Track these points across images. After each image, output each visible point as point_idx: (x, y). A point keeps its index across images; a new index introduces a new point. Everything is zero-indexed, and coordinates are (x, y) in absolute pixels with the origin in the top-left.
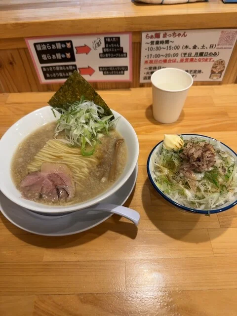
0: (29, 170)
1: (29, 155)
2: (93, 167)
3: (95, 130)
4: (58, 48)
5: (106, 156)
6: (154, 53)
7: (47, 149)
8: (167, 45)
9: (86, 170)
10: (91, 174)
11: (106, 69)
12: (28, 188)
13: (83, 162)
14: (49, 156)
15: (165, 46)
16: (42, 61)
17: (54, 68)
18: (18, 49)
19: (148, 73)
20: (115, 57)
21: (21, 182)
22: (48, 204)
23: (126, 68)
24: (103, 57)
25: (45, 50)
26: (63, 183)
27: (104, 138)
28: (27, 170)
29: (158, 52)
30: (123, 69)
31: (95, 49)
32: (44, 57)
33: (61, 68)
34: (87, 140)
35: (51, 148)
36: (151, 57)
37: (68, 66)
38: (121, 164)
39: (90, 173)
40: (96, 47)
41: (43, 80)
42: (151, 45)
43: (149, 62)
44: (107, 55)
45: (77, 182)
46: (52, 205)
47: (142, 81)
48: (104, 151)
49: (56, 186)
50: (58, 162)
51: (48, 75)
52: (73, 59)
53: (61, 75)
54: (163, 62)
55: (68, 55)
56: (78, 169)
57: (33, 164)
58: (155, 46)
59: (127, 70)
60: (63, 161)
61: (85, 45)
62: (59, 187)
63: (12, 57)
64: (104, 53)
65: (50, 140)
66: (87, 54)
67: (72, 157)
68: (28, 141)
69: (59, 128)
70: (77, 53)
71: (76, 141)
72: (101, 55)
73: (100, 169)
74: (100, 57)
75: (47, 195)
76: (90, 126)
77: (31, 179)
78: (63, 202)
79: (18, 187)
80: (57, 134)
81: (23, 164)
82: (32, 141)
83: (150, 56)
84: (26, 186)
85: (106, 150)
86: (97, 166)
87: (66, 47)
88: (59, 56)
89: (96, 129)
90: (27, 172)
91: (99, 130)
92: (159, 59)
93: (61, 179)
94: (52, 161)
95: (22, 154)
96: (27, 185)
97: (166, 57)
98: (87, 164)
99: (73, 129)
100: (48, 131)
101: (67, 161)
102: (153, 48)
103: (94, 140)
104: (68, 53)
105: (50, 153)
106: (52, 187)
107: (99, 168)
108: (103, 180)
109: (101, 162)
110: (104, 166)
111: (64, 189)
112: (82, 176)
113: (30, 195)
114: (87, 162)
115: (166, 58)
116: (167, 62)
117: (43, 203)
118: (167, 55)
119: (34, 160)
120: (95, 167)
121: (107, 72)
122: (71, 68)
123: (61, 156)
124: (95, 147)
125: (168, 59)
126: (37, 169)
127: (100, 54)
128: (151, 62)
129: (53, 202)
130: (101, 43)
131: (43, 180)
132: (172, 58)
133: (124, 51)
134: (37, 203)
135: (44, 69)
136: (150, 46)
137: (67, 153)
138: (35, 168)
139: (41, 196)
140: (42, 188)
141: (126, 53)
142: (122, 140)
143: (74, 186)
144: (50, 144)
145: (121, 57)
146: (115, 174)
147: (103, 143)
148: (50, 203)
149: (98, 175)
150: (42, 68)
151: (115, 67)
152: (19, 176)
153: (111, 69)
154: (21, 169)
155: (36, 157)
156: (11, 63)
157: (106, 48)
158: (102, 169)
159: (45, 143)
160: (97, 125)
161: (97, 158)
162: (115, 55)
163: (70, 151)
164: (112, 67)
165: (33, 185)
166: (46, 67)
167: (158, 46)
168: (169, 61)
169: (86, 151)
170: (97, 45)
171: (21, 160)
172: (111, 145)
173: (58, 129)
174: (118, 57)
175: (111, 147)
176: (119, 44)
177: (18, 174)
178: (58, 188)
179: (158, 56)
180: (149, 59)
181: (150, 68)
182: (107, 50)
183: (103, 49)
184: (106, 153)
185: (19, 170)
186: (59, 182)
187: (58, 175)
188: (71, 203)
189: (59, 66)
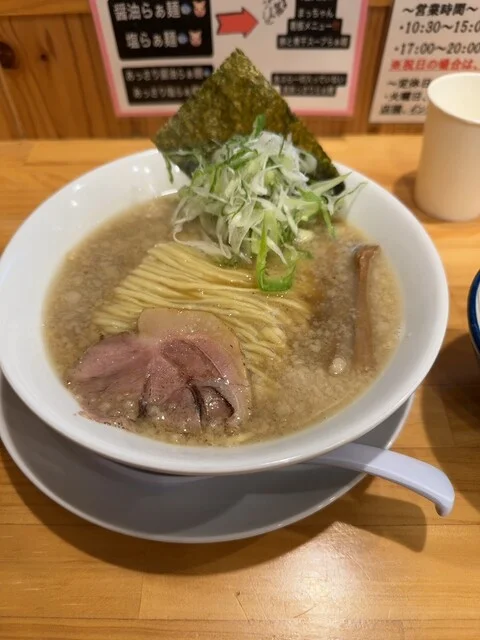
0: (100, 327)
1: (98, 284)
2: (298, 325)
3: (294, 218)
4: (170, 15)
5: (332, 293)
6: (421, 39)
7: (151, 269)
8: (458, 17)
9: (277, 334)
10: (296, 345)
11: (290, 79)
12: (100, 384)
13: (263, 310)
14: (160, 289)
15: (451, 19)
16: (125, 52)
17: (155, 72)
18: (65, 16)
19: (394, 96)
20: (317, 46)
21: (75, 364)
22: (169, 440)
23: (342, 78)
24: (286, 47)
25: (137, 20)
26: (212, 372)
27: (315, 244)
28: (93, 327)
29: (430, 38)
30: (334, 80)
31: (268, 22)
32: (133, 41)
33: (174, 74)
34: (272, 244)
35: (164, 267)
36: (410, 52)
37: (192, 68)
38: (386, 320)
39: (290, 343)
40: (271, 16)
41: (123, 106)
42: (417, 14)
43: (402, 64)
44: (297, 40)
45: (253, 369)
46: (181, 443)
47: (376, 116)
48: (324, 280)
49: (189, 380)
50: (190, 307)
51: (137, 93)
52: (206, 49)
53: (171, 92)
54: (438, 68)
55: (196, 37)
56: (251, 328)
57: (113, 309)
58: (425, 20)
59: (344, 83)
60: (203, 304)
61: (244, 10)
62: (200, 382)
63: (49, 40)
64: (291, 34)
65: (161, 245)
66: (245, 34)
67: (230, 294)
68: (95, 246)
69: (187, 210)
70: (219, 31)
71: (237, 250)
72: (283, 41)
73: (319, 332)
74: (280, 46)
75: (165, 409)
76: (280, 206)
77: (110, 357)
78: (217, 434)
79: (68, 380)
80: (178, 229)
81: (81, 310)
82: (106, 244)
83: (407, 48)
84: (94, 379)
85: (330, 277)
86: (310, 323)
87: (192, 13)
88: (171, 38)
89: (295, 213)
90: (95, 336)
91: (305, 218)
92: (428, 57)
93: (206, 360)
94: (170, 305)
95: (78, 281)
96: (96, 374)
97: (449, 52)
98: (277, 317)
99: (228, 211)
100: (151, 220)
101: (214, 306)
102: (421, 23)
103: (292, 248)
104: (195, 29)
105: (162, 279)
106: (178, 384)
107: (316, 328)
108: (339, 365)
109: (320, 311)
110: (330, 322)
111: (217, 392)
112: (267, 352)
113: (107, 406)
114: (276, 311)
115: (449, 56)
116: (450, 66)
117: (150, 436)
118: (454, 47)
119: (114, 299)
120: (304, 326)
121: (292, 89)
122: (198, 73)
123: (195, 290)
124: (295, 266)
125: (453, 57)
126: (125, 326)
127: (279, 37)
128: (408, 65)
129: (185, 434)
130: (285, 5)
131: (145, 359)
132: (463, 57)
133: (345, 30)
134: (133, 437)
135: (130, 75)
136: (412, 18)
137: (210, 282)
138: (119, 324)
139: (143, 412)
140: (145, 386)
141: (348, 37)
142: (376, 248)
143: (247, 383)
144: (160, 255)
145: (333, 47)
146: (371, 348)
147: (316, 257)
148: (175, 437)
149: (316, 348)
150: (125, 71)
151: (314, 76)
152: (70, 346)
153: (302, 80)
154: (74, 324)
155: (119, 290)
156: (44, 57)
157: (297, 19)
158: (327, 333)
159: (146, 254)
160: (300, 204)
161: (306, 299)
162: (317, 42)
163: (221, 276)
164: (306, 75)
165: (115, 375)
166: (135, 70)
167: (435, 18)
168: (454, 64)
169: (269, 279)
170: (274, 10)
171: (74, 297)
172: (342, 264)
173: (181, 215)
174: (326, 46)
175: (341, 268)
176: (334, 10)
177: (65, 339)
178: (198, 385)
179: (428, 48)
180: (406, 56)
181: (403, 83)
182: (300, 26)
183: (290, 21)
184: (331, 285)
185: (69, 327)
186: (198, 367)
187: (193, 346)
188: (241, 437)
189: (169, 68)
